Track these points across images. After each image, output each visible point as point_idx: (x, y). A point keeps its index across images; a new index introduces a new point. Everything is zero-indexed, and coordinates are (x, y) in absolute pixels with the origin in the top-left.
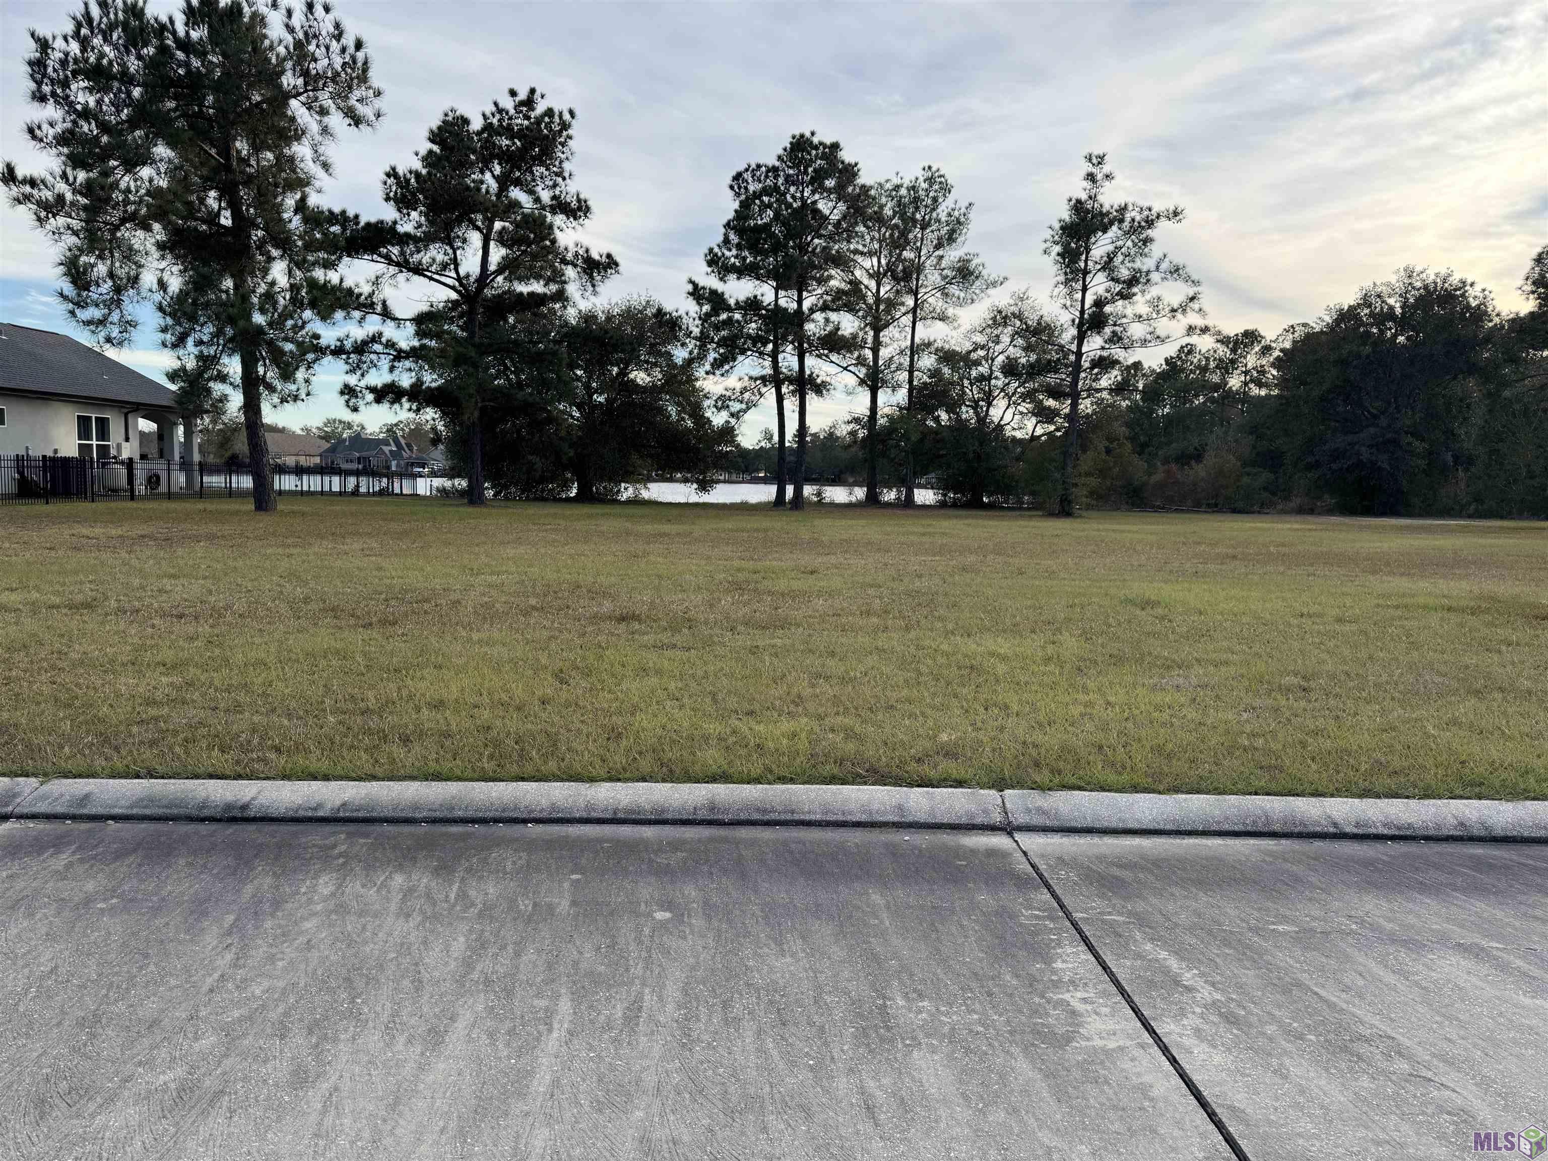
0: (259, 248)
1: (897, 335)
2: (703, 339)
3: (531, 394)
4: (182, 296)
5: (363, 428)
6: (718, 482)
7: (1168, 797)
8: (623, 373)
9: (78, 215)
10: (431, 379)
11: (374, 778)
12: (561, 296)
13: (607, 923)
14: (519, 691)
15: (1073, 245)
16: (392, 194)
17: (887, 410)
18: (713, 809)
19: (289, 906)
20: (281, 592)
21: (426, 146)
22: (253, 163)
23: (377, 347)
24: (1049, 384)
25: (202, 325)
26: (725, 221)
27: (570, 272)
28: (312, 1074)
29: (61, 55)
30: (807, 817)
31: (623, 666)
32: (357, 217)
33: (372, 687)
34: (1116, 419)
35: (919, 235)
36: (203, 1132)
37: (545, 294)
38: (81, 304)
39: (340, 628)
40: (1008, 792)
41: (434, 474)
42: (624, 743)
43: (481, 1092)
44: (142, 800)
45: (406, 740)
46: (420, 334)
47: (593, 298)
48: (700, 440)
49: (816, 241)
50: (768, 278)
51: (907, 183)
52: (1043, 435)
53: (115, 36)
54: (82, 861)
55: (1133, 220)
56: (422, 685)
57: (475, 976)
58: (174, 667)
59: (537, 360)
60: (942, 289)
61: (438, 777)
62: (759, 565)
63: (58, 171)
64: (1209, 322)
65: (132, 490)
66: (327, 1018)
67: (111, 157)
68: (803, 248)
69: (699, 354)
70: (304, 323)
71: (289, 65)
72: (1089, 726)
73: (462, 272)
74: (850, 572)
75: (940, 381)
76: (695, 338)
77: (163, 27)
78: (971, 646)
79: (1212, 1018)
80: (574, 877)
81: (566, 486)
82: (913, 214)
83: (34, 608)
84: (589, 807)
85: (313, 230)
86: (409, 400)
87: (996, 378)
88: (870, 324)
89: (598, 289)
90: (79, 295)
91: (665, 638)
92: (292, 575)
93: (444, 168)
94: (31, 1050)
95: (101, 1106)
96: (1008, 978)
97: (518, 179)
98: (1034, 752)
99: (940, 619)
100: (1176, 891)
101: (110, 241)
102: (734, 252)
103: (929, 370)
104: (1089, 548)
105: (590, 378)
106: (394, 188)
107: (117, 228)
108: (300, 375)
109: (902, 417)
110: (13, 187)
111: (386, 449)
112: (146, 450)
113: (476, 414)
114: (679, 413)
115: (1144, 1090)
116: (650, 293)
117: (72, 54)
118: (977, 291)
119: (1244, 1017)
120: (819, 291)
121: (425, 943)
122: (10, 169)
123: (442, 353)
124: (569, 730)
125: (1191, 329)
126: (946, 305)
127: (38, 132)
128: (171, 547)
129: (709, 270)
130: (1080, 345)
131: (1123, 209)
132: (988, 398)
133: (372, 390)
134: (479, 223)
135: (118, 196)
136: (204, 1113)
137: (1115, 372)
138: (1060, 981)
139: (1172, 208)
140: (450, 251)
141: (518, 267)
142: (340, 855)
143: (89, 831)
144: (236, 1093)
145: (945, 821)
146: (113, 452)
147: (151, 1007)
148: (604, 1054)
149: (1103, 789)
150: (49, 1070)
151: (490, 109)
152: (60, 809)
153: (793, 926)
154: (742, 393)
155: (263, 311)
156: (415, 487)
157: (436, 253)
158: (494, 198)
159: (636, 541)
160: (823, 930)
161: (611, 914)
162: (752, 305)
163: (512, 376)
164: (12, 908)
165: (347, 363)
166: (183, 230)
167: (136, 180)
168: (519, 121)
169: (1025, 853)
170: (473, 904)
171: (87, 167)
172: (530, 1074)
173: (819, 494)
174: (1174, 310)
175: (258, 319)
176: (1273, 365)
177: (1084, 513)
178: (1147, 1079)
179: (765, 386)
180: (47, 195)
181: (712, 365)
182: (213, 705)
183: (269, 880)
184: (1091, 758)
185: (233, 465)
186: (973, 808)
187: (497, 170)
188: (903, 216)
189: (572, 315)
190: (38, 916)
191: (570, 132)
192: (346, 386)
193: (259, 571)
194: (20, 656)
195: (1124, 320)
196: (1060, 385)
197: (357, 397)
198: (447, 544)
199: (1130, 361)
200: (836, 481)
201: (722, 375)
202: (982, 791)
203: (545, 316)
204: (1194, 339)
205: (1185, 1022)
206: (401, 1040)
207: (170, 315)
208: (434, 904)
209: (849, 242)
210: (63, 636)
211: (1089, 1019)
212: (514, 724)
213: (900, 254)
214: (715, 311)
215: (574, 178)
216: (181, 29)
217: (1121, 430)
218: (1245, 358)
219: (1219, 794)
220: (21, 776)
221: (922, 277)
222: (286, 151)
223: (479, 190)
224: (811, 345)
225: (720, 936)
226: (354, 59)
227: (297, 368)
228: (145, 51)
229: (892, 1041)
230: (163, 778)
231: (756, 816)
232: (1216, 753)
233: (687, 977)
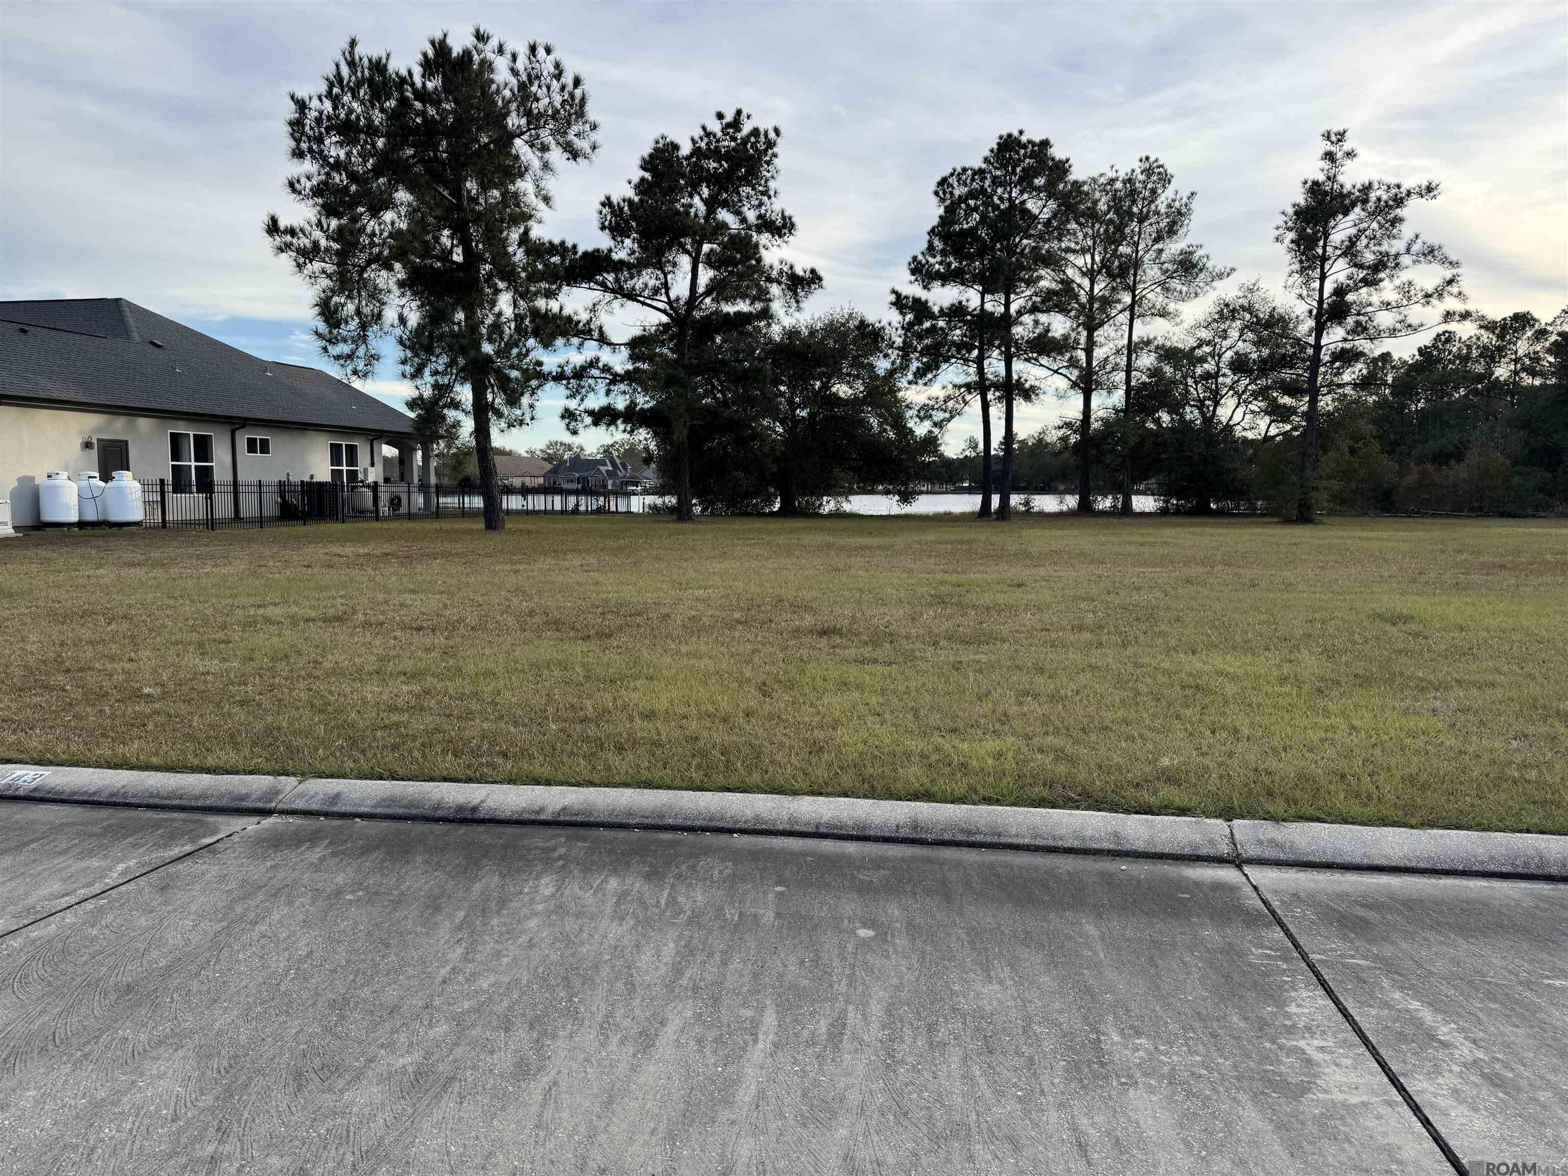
0: (487, 281)
1: (1113, 334)
2: (906, 350)
3: (736, 412)
4: (419, 330)
5: (582, 449)
6: (921, 493)
7: (1421, 832)
8: (826, 387)
9: (331, 259)
10: (644, 401)
11: (592, 784)
12: (766, 314)
13: (811, 937)
14: (724, 703)
15: (1309, 231)
16: (607, 223)
17: (1102, 414)
18: (916, 827)
19: (514, 904)
20: (509, 607)
21: (637, 174)
22: (482, 201)
23: (595, 372)
24: (1283, 380)
25: (437, 357)
26: (929, 228)
27: (775, 290)
28: (534, 1067)
29: (317, 114)
30: (1015, 841)
31: (825, 680)
32: (575, 247)
33: (590, 697)
34: (1362, 416)
35: (1137, 229)
36: (437, 1115)
37: (751, 313)
38: (332, 341)
39: (562, 640)
40: (1237, 822)
41: (646, 492)
42: (826, 757)
43: (689, 1097)
44: (384, 800)
45: (620, 749)
46: (633, 358)
47: (797, 314)
48: (902, 451)
49: (1025, 242)
50: (974, 282)
51: (1122, 175)
52: (1278, 435)
53: (362, 92)
54: (334, 855)
55: (1379, 199)
56: (635, 696)
57: (684, 982)
58: (413, 676)
59: (743, 378)
60: (1163, 285)
61: (649, 785)
62: (963, 578)
63: (314, 220)
64: (1471, 307)
65: (377, 512)
66: (546, 1015)
67: (359, 204)
68: (1010, 250)
69: (901, 364)
70: (528, 351)
71: (513, 106)
72: (1330, 752)
73: (673, 295)
74: (1060, 585)
75: (1160, 380)
76: (899, 349)
77: (403, 81)
78: (1195, 664)
79: (1472, 1078)
80: (779, 889)
81: (770, 501)
82: (1130, 207)
83: (294, 621)
84: (792, 820)
85: (535, 261)
86: (624, 422)
87: (1224, 375)
88: (1084, 324)
89: (801, 305)
90: (330, 332)
91: (867, 652)
92: (518, 590)
93: (655, 194)
94: (290, 1027)
95: (349, 1083)
96: (1235, 1019)
97: (725, 200)
98: (1267, 780)
99: (1161, 634)
100: (1432, 936)
101: (358, 282)
102: (939, 258)
103: (1149, 369)
104: (1332, 557)
105: (793, 394)
106: (609, 217)
107: (363, 269)
108: (525, 400)
109: (1117, 421)
110: (277, 238)
111: (603, 469)
112: (389, 475)
113: (685, 433)
114: (881, 424)
115: (1390, 1151)
116: (853, 305)
117: (325, 112)
118: (1201, 284)
119: (1512, 1080)
120: (1028, 293)
121: (637, 946)
122: (274, 220)
123: (654, 375)
124: (772, 743)
125: (1448, 316)
126: (1166, 301)
127: (297, 186)
128: (411, 564)
129: (913, 278)
130: (1318, 337)
131: (1367, 189)
132: (1215, 397)
133: (591, 413)
134: (689, 247)
135: (364, 240)
136: (438, 1097)
137: (1360, 366)
138: (1294, 1026)
139: (1425, 184)
140: (661, 276)
141: (725, 288)
142: (560, 858)
143: (340, 827)
144: (465, 1080)
145: (1167, 851)
146: (361, 477)
147: (391, 994)
148: (808, 1068)
149: (1346, 822)
150: (305, 1047)
151: (698, 133)
152: (315, 807)
153: (1001, 953)
154: (945, 402)
155: (490, 340)
156: (629, 505)
157: (648, 278)
158: (702, 221)
159: (838, 555)
160: (1032, 959)
161: (815, 927)
162: (957, 311)
163: (719, 395)
164: (275, 895)
165: (567, 388)
166: (421, 267)
167: (380, 225)
168: (726, 143)
169: (1256, 888)
170: (682, 911)
171: (339, 216)
172: (737, 1082)
173: (1027, 503)
174: (1428, 296)
175: (487, 348)
176: (1549, 351)
177: (1325, 520)
178: (1392, 1139)
179: (970, 393)
180: (305, 242)
181: (915, 375)
182: (448, 712)
183: (495, 879)
184: (1332, 787)
185: (465, 487)
186: (1198, 838)
187: (706, 192)
188: (1118, 210)
189: (776, 332)
190: (297, 904)
191: (775, 150)
192: (567, 410)
193: (488, 586)
194: (280, 665)
195: (1369, 309)
196: (1296, 381)
197: (576, 420)
198: (658, 559)
199: (1377, 353)
200: (1046, 489)
201: (925, 384)
202: (1207, 821)
203: (750, 334)
204: (1453, 326)
205: (1440, 1080)
206: (615, 1040)
207: (409, 348)
208: (646, 909)
209: (1060, 240)
210: (318, 647)
211: (1327, 1070)
212: (720, 735)
213: (1116, 250)
214: (918, 320)
215: (780, 196)
216: (418, 80)
217: (1366, 427)
218: (1515, 344)
219: (1484, 830)
220: (282, 774)
221: (1140, 272)
222: (512, 188)
223: (688, 213)
224: (1018, 348)
225: (924, 958)
226: (572, 96)
227: (522, 394)
228: (388, 104)
229: (1106, 1077)
230: (403, 780)
231: (960, 837)
232: (1479, 785)
233: (891, 997)
